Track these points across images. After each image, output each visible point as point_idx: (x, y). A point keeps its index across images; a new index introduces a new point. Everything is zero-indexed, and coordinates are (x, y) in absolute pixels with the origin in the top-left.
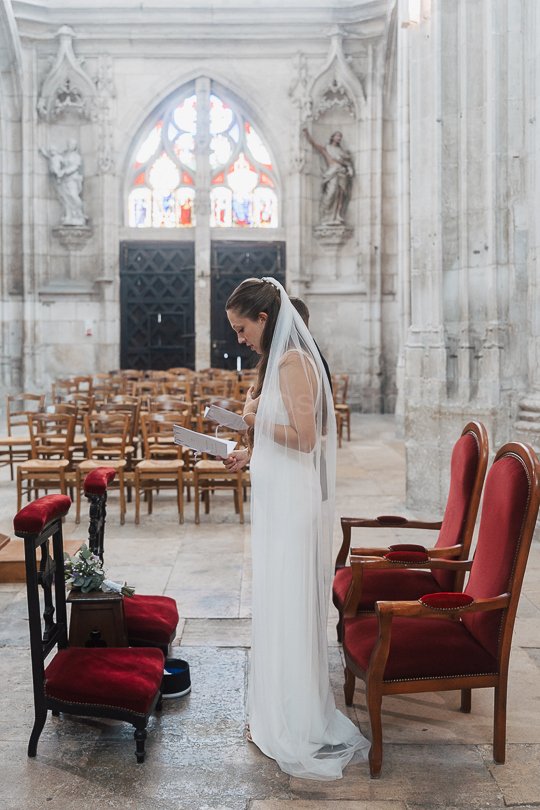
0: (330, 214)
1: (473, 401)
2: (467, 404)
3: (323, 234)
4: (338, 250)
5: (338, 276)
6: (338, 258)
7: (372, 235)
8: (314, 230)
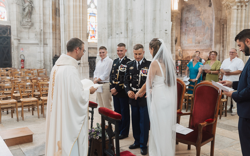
0: (26, 18)
3: (24, 24)
4: (28, 30)
5: (29, 38)
6: (29, 32)
7: (40, 26)
8: (21, 23)
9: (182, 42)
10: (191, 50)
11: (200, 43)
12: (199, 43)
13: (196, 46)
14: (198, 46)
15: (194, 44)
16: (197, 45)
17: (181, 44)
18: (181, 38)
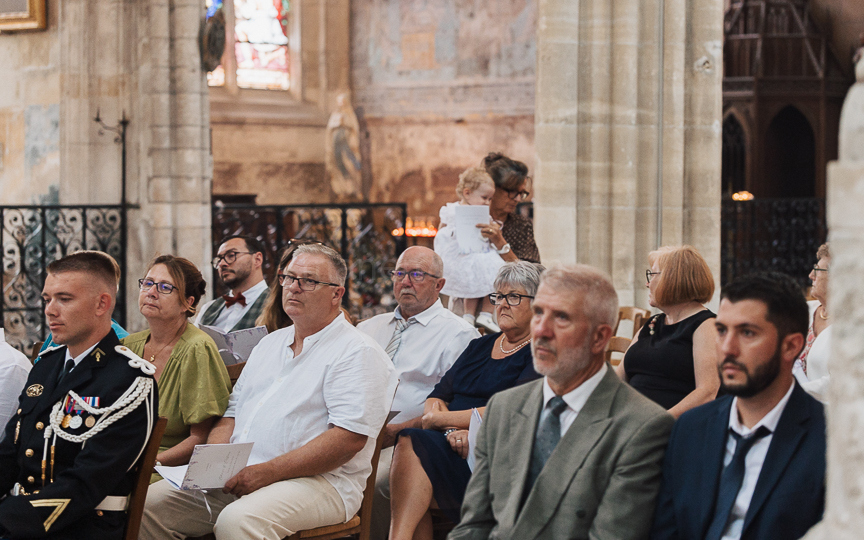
9: (365, 59)
10: (426, 123)
11: (493, 67)
12: (484, 65)
13: (466, 87)
14: (477, 86)
15: (447, 77)
16: (470, 81)
17: (357, 73)
18: (360, 24)
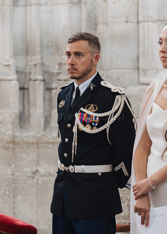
1: (48, 131)
2: (41, 133)
